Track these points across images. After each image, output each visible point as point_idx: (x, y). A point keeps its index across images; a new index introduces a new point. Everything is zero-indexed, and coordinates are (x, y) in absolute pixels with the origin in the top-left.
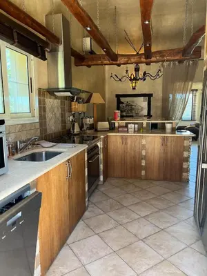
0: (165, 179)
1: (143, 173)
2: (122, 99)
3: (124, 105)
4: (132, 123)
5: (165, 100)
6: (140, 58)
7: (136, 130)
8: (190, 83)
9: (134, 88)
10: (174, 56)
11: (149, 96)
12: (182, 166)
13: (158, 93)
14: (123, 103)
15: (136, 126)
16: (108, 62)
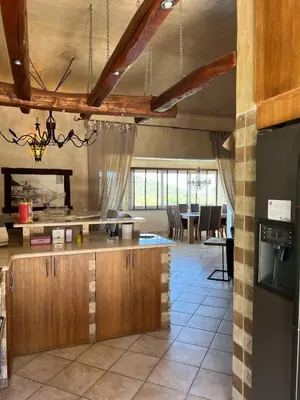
0: (134, 331)
1: (92, 328)
2: (16, 178)
3: (20, 188)
4: (61, 227)
5: (93, 181)
6: (79, 102)
7: (69, 239)
8: (128, 157)
9: (38, 159)
10: (137, 108)
11: (66, 174)
12: (159, 301)
13: (81, 170)
14: (17, 184)
15: (69, 232)
16: (6, 99)
